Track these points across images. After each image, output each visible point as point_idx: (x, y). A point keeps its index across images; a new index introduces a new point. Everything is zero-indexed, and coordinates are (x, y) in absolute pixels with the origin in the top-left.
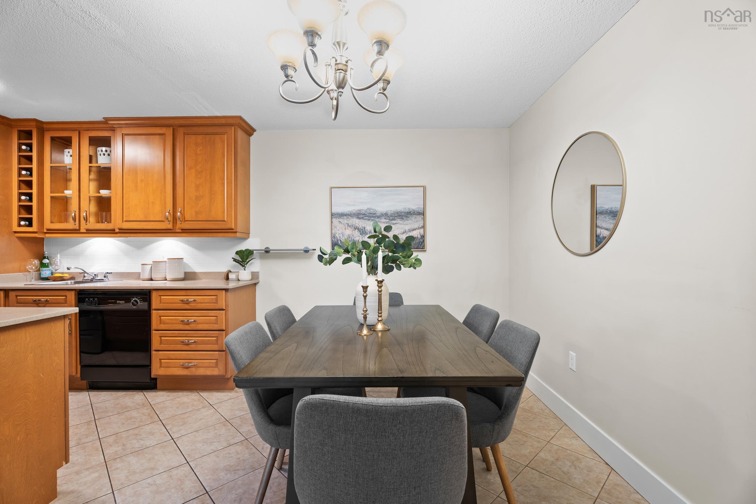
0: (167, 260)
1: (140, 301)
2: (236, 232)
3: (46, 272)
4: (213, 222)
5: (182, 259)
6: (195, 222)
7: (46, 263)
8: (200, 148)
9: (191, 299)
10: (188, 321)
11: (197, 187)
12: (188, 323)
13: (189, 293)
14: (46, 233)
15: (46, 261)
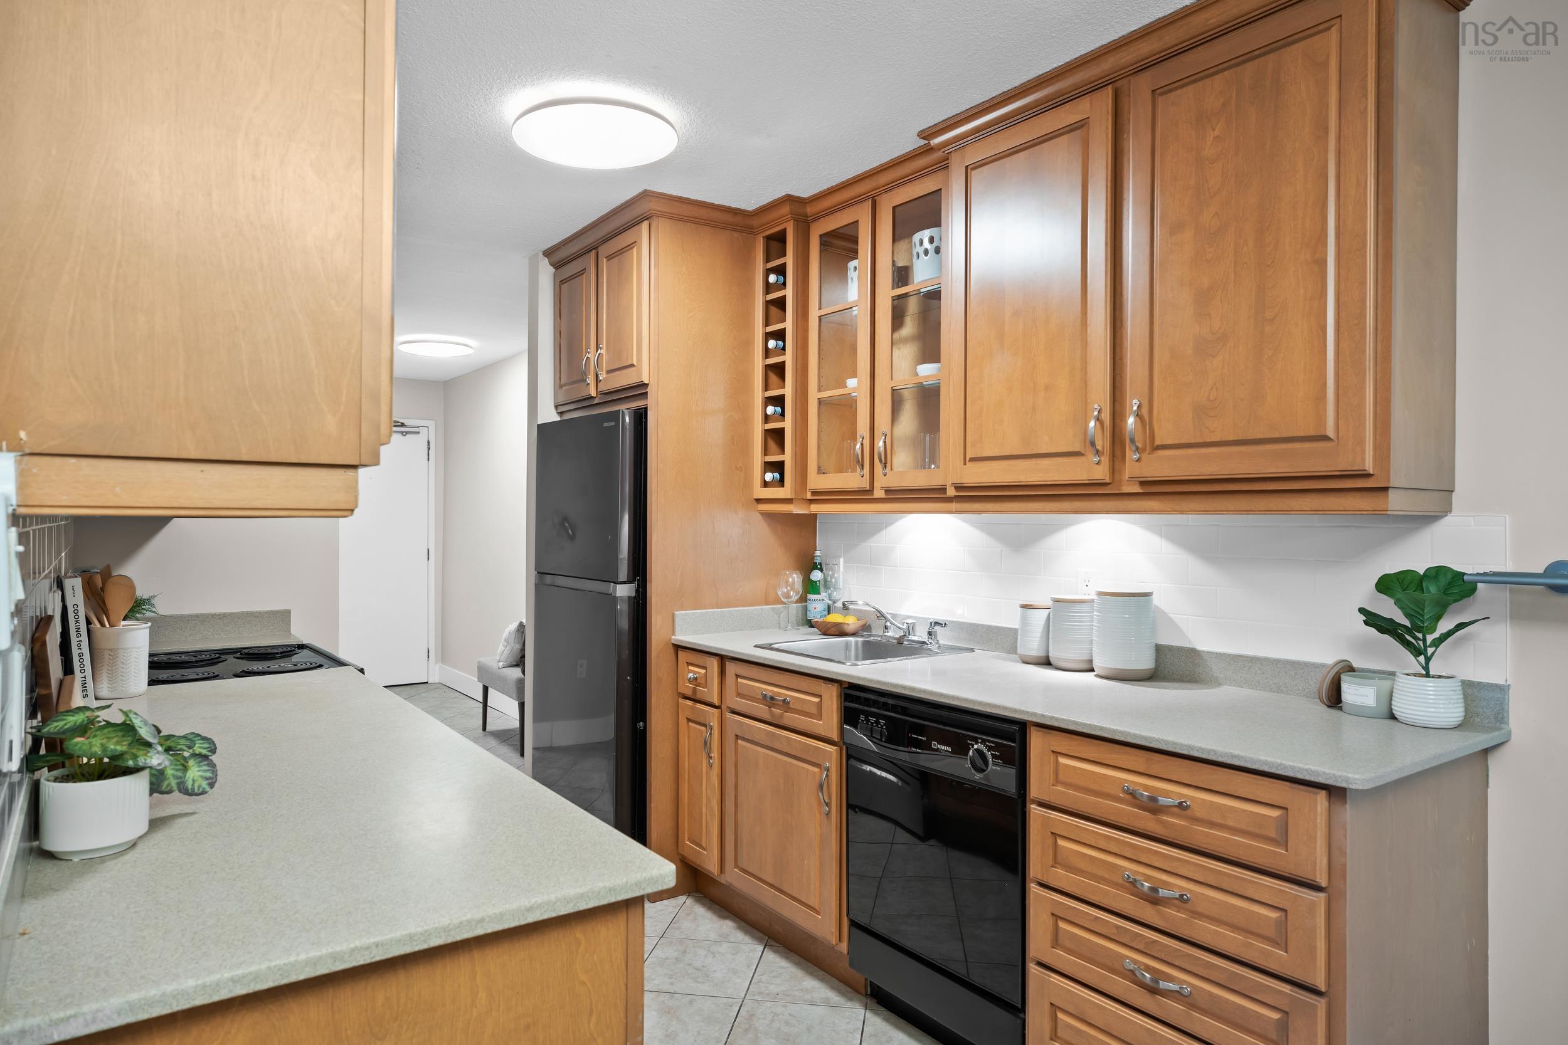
0: (1095, 597)
1: (994, 756)
2: (1385, 489)
3: (817, 606)
4: (1268, 447)
5: (1148, 595)
6: (1191, 451)
7: (816, 582)
8: (1216, 133)
9: (1167, 794)
10: (1154, 890)
11: (1203, 299)
12: (1153, 899)
13: (1160, 765)
14: (811, 501)
15: (816, 575)
